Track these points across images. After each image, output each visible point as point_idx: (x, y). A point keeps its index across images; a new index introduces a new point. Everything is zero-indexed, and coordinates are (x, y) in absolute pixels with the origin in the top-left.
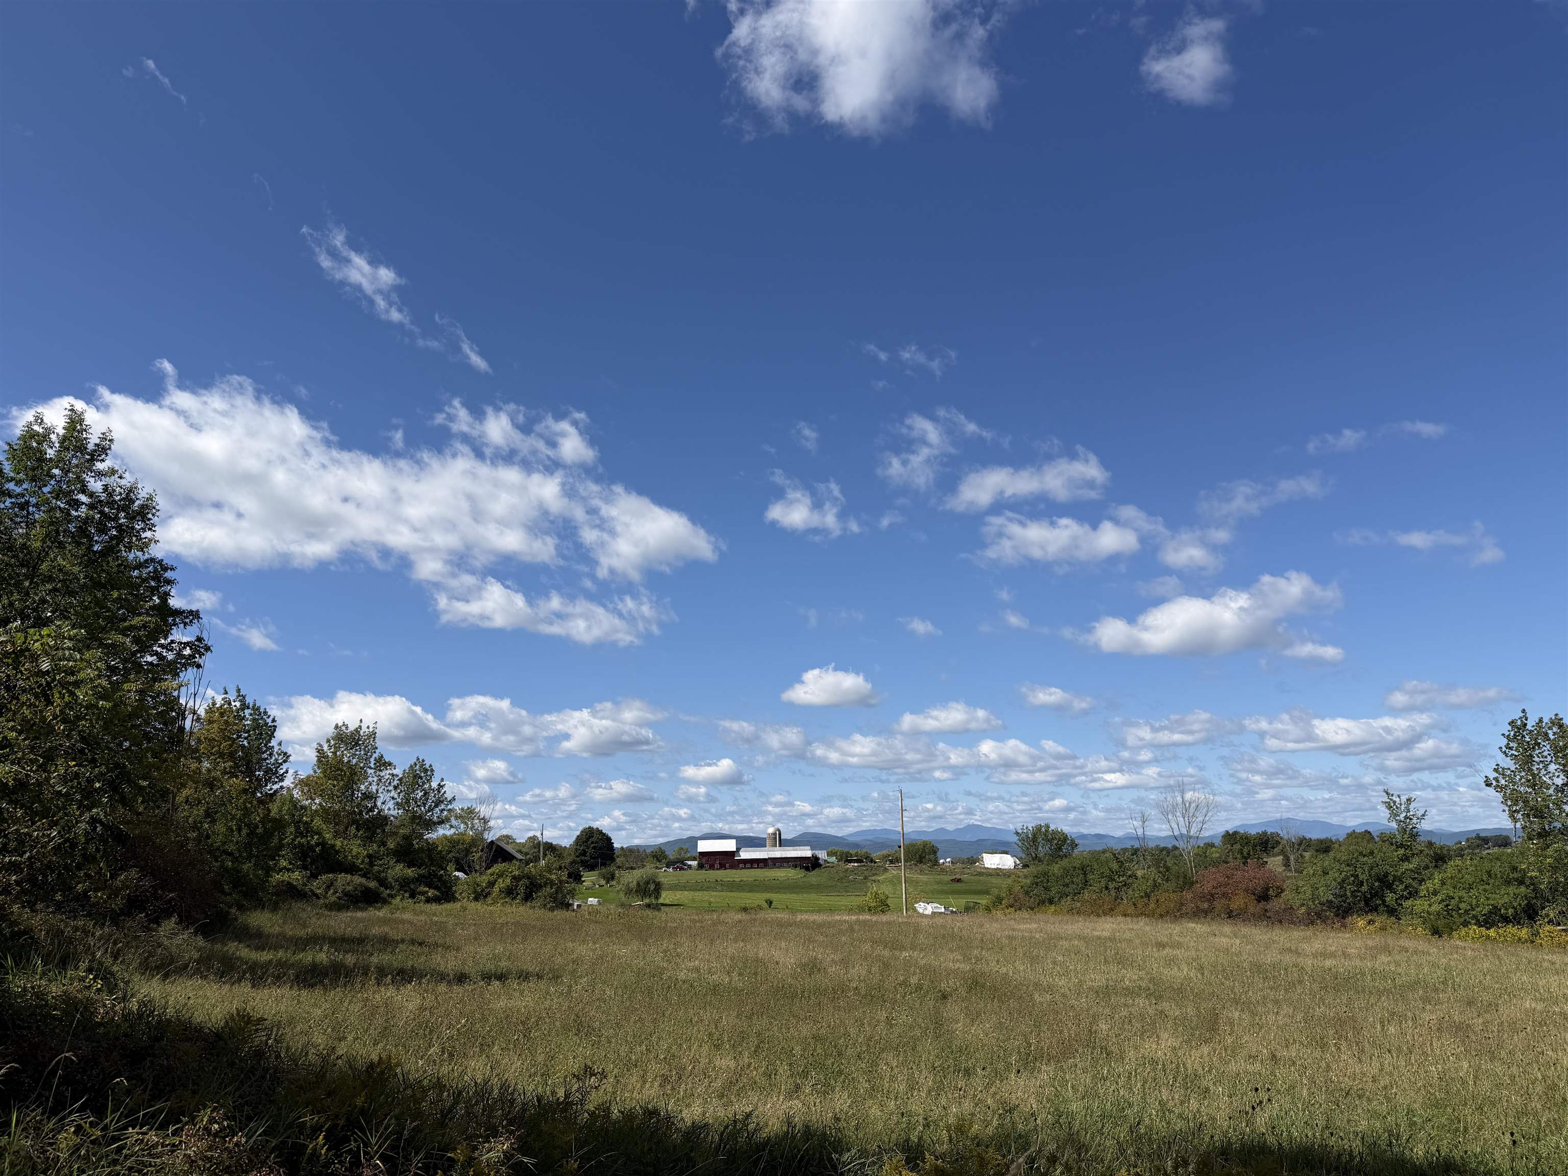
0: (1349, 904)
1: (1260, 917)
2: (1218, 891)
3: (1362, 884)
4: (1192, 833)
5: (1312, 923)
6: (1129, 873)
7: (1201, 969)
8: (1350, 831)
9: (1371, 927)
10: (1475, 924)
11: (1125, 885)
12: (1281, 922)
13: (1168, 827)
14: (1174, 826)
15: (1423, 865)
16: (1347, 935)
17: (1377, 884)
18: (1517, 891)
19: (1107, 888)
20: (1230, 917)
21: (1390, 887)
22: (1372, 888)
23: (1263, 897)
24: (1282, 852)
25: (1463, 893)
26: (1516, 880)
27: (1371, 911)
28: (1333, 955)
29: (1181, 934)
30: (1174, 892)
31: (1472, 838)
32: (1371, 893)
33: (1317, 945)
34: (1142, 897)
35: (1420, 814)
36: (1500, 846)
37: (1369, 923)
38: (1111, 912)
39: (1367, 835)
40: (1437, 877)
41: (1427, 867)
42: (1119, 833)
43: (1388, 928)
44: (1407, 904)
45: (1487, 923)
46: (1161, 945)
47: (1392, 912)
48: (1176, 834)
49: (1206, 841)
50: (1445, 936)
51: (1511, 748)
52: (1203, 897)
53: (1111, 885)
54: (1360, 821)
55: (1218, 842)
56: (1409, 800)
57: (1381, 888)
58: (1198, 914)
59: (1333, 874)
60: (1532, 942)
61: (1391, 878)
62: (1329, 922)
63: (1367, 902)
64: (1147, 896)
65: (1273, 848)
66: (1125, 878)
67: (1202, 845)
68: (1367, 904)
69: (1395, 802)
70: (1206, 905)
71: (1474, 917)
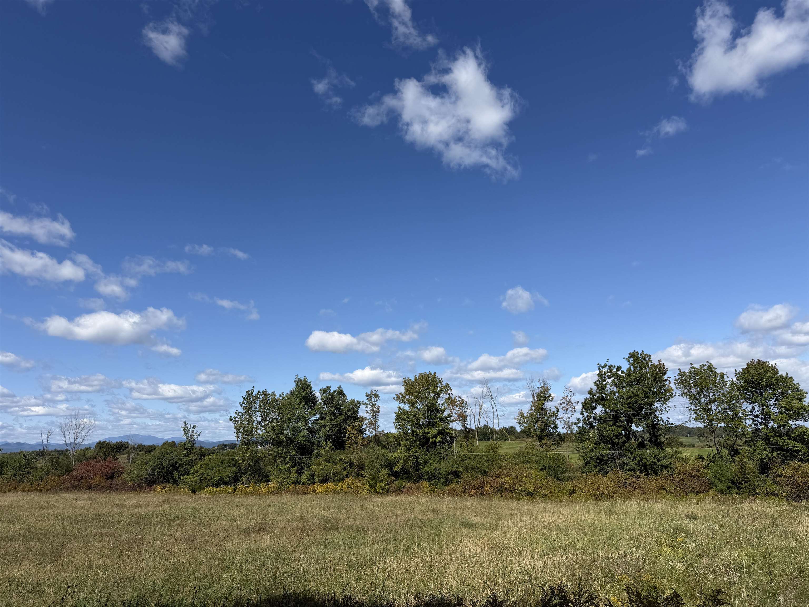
0: (155, 479)
1: (106, 488)
2: (85, 474)
3: (164, 468)
4: (77, 442)
5: (134, 490)
6: (33, 465)
7: (62, 520)
8: (165, 441)
9: (163, 490)
10: (211, 486)
11: (28, 473)
12: (117, 490)
13: (63, 438)
14: (67, 438)
15: (194, 458)
16: (151, 495)
17: (171, 468)
18: (232, 470)
19: (15, 475)
20: (89, 489)
21: (177, 470)
22: (168, 470)
23: (111, 476)
24: (128, 453)
25: (209, 471)
26: (233, 464)
27: (165, 482)
28: (140, 506)
29: (57, 500)
30: (58, 476)
31: (221, 445)
32: (167, 473)
33: (134, 502)
34: (37, 480)
35: (198, 433)
36: (231, 449)
37: (163, 488)
38: (14, 490)
39: (173, 444)
40: (200, 464)
41: (196, 459)
42: (33, 442)
43: (172, 490)
44: (183, 478)
45: (217, 485)
46: (41, 508)
47: (175, 482)
48: (67, 442)
49: (86, 446)
50: (197, 493)
51: (244, 404)
52: (76, 478)
53: (18, 474)
54: (172, 436)
55: (93, 447)
56: (194, 427)
57: (172, 470)
58: (71, 488)
59: (151, 464)
60: (234, 493)
61: (178, 465)
62: (143, 488)
63: (164, 477)
64: (41, 479)
65: (124, 450)
66: (28, 469)
67: (83, 449)
68: (164, 479)
69: (187, 427)
70: (76, 483)
71: (212, 482)
